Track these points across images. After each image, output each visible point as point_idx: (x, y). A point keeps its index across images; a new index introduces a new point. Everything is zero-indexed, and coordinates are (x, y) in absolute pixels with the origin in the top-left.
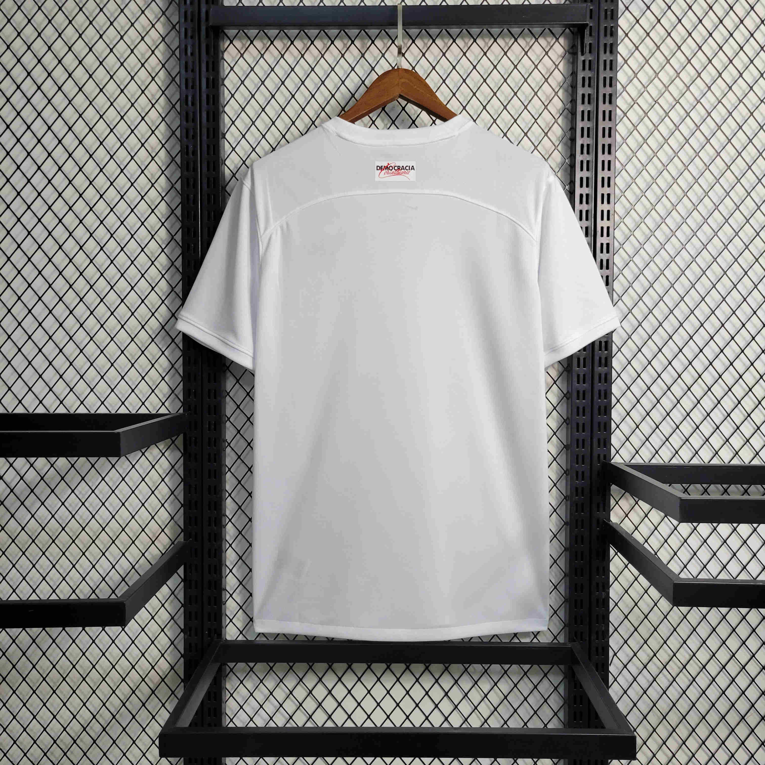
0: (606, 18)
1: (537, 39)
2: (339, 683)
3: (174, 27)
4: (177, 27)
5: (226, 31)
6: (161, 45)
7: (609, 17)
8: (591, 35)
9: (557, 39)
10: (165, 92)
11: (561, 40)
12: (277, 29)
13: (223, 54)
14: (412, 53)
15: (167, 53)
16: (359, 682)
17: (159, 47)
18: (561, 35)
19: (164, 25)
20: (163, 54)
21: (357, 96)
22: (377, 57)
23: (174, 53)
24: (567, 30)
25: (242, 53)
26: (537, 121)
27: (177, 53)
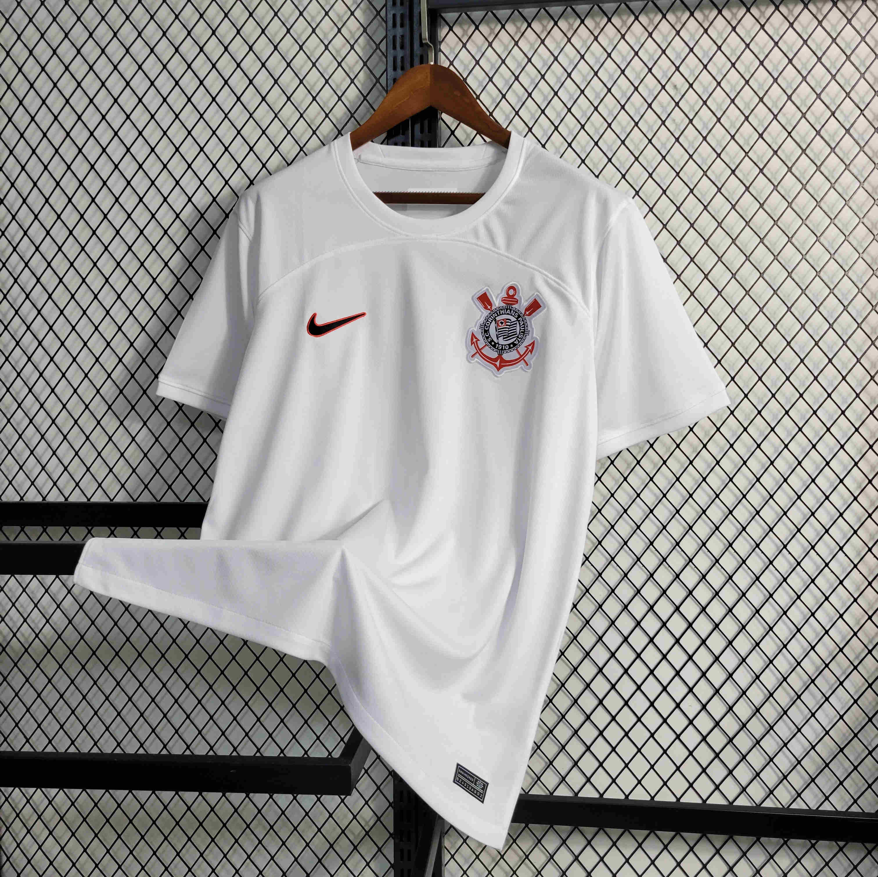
2: (589, 847)
3: (378, 13)
4: (383, 14)
5: (443, 15)
6: (362, 37)
10: (368, 98)
12: (509, 9)
13: (440, 45)
15: (368, 47)
16: (614, 847)
17: (359, 40)
19: (364, 12)
20: (363, 49)
23: (378, 46)
25: (464, 42)
27: (383, 46)
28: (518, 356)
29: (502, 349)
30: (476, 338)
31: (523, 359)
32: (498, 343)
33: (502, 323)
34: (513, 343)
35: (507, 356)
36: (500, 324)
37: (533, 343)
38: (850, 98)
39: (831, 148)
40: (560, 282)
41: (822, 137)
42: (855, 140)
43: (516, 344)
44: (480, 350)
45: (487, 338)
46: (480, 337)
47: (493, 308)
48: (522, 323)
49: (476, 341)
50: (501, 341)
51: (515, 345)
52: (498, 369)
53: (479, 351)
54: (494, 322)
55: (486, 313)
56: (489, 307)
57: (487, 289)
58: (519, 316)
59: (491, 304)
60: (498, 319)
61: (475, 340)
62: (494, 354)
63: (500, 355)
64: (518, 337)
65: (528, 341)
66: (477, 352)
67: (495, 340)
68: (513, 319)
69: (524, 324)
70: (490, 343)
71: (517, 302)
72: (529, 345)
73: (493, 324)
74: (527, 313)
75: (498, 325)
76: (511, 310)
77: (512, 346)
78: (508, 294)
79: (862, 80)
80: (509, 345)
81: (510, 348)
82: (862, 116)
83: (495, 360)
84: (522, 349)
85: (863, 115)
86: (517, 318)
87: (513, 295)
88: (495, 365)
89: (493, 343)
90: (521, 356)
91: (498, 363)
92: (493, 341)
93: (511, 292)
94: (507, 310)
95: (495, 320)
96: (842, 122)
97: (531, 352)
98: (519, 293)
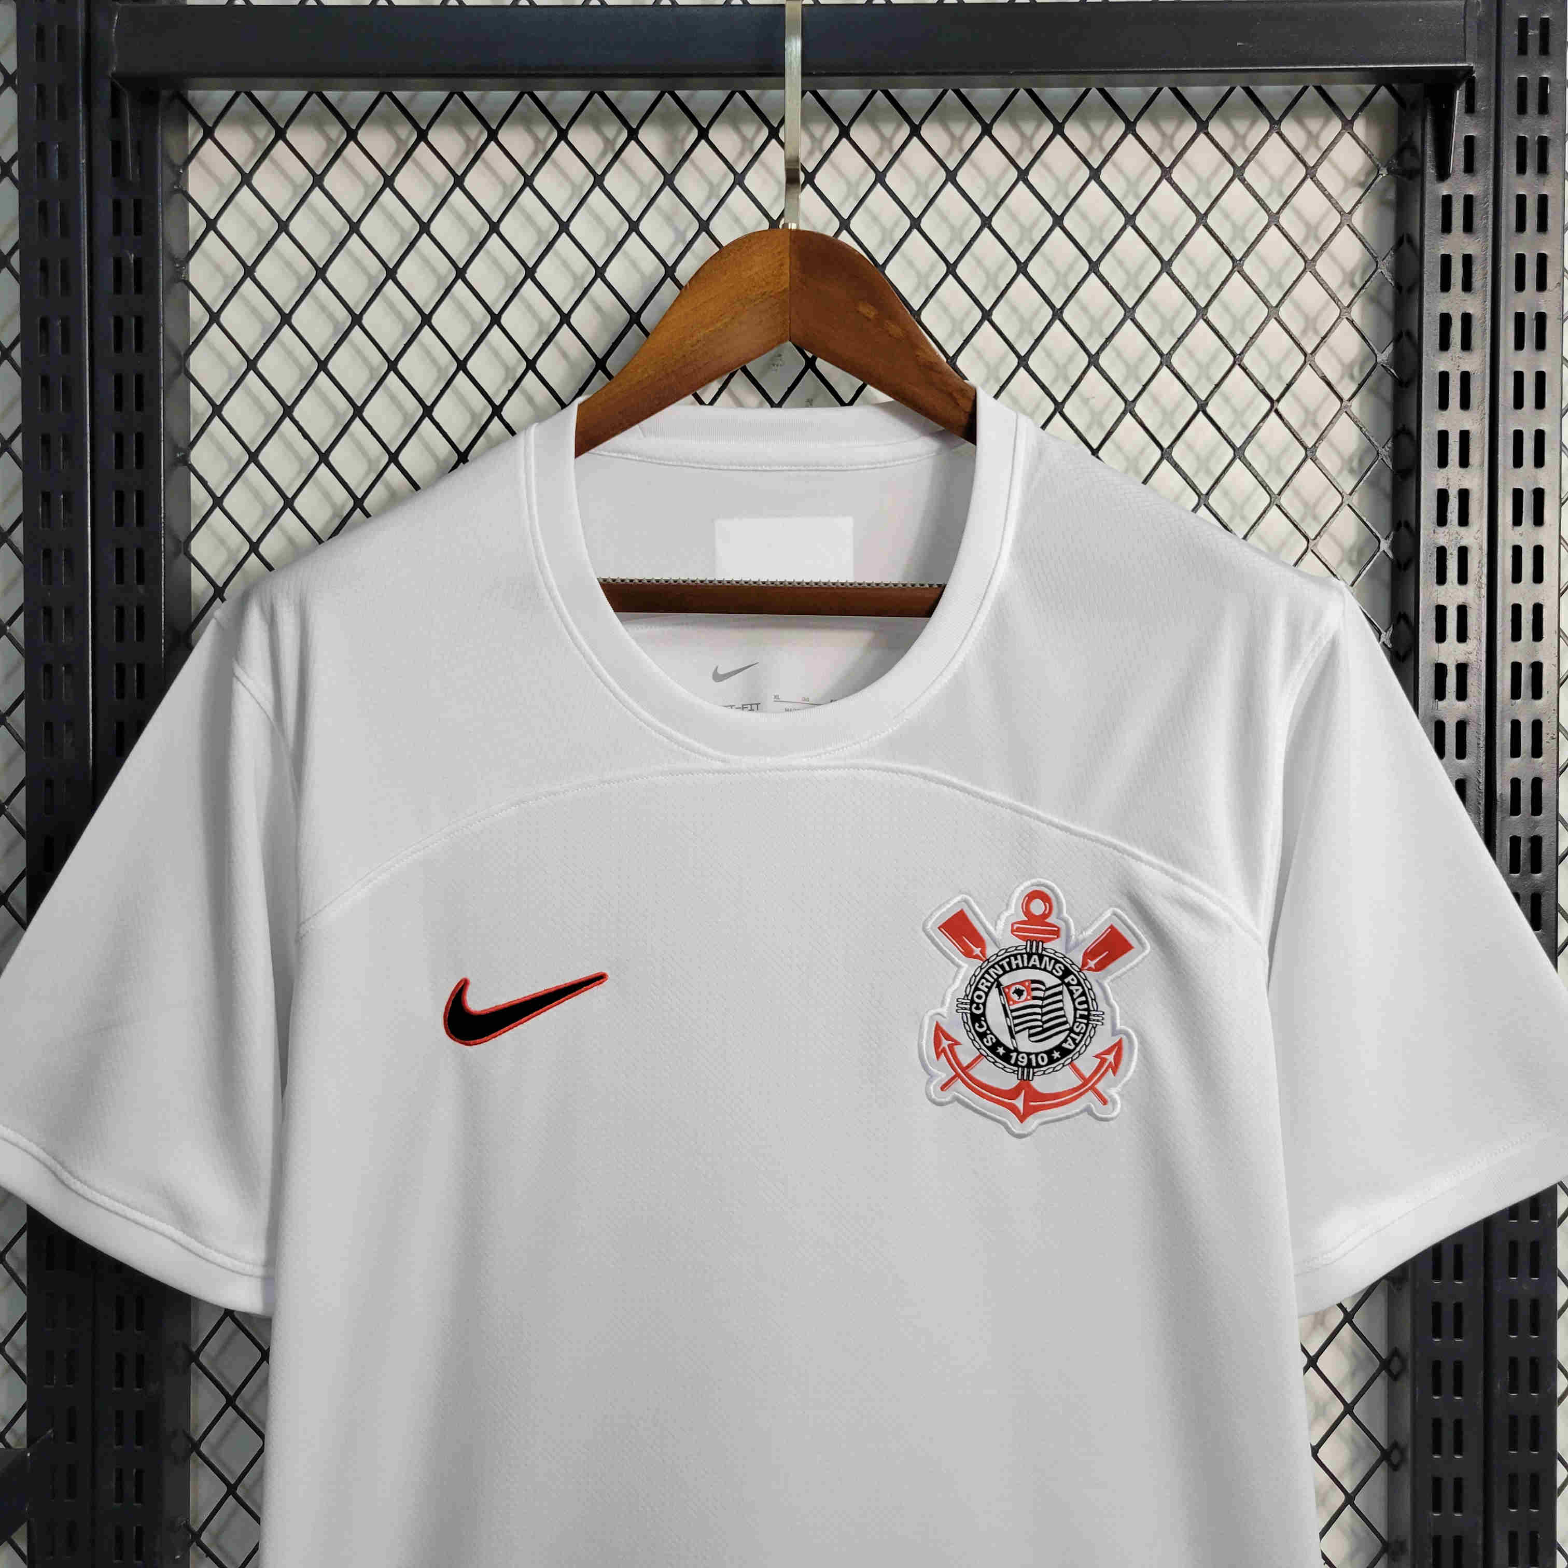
0: (1523, 50)
1: (1275, 124)
7: (1533, 47)
8: (1470, 108)
9: (1348, 125)
11: (1359, 127)
14: (841, 174)
18: (1361, 109)
21: (649, 318)
22: (719, 185)
24: (1383, 91)
26: (1281, 407)
28: (1079, 1082)
29: (1029, 1065)
30: (948, 1037)
31: (1092, 1088)
32: (1016, 1050)
33: (1019, 993)
34: (1059, 1048)
35: (1041, 1083)
36: (1015, 997)
37: (1119, 1045)
38: (1245, 369)
39: (1199, 494)
40: (1180, 872)
41: (1176, 466)
42: (1256, 476)
43: (1070, 1051)
44: (964, 1069)
45: (982, 1036)
46: (960, 1033)
47: (991, 951)
48: (1077, 991)
49: (950, 1046)
50: (1024, 1043)
51: (1065, 1052)
52: (1022, 1118)
53: (962, 1073)
54: (995, 991)
55: (968, 968)
56: (977, 951)
57: (966, 901)
58: (1067, 972)
59: (980, 942)
60: (1005, 980)
61: (945, 1043)
62: (1006, 1080)
63: (1024, 1084)
64: (1071, 1030)
65: (1101, 1041)
66: (957, 1075)
67: (1006, 1039)
68: (1050, 980)
69: (1083, 994)
70: (993, 1049)
71: (1057, 933)
72: (1108, 1052)
73: (994, 1001)
74: (1092, 964)
75: (1008, 1000)
76: (1041, 957)
77: (1056, 1055)
78: (1027, 912)
79: (1273, 323)
80: (1049, 1053)
81: (1051, 1061)
82: (1273, 415)
83: (1013, 1093)
84: (1087, 1063)
85: (1277, 412)
86: (1061, 978)
87: (1045, 916)
88: (1014, 1109)
89: (1001, 1051)
90: (1086, 1081)
91: (1019, 1103)
92: (998, 1043)
93: (1038, 907)
94: (1030, 956)
95: (999, 985)
96: (1224, 428)
97: (1115, 1068)
98: (1060, 911)
